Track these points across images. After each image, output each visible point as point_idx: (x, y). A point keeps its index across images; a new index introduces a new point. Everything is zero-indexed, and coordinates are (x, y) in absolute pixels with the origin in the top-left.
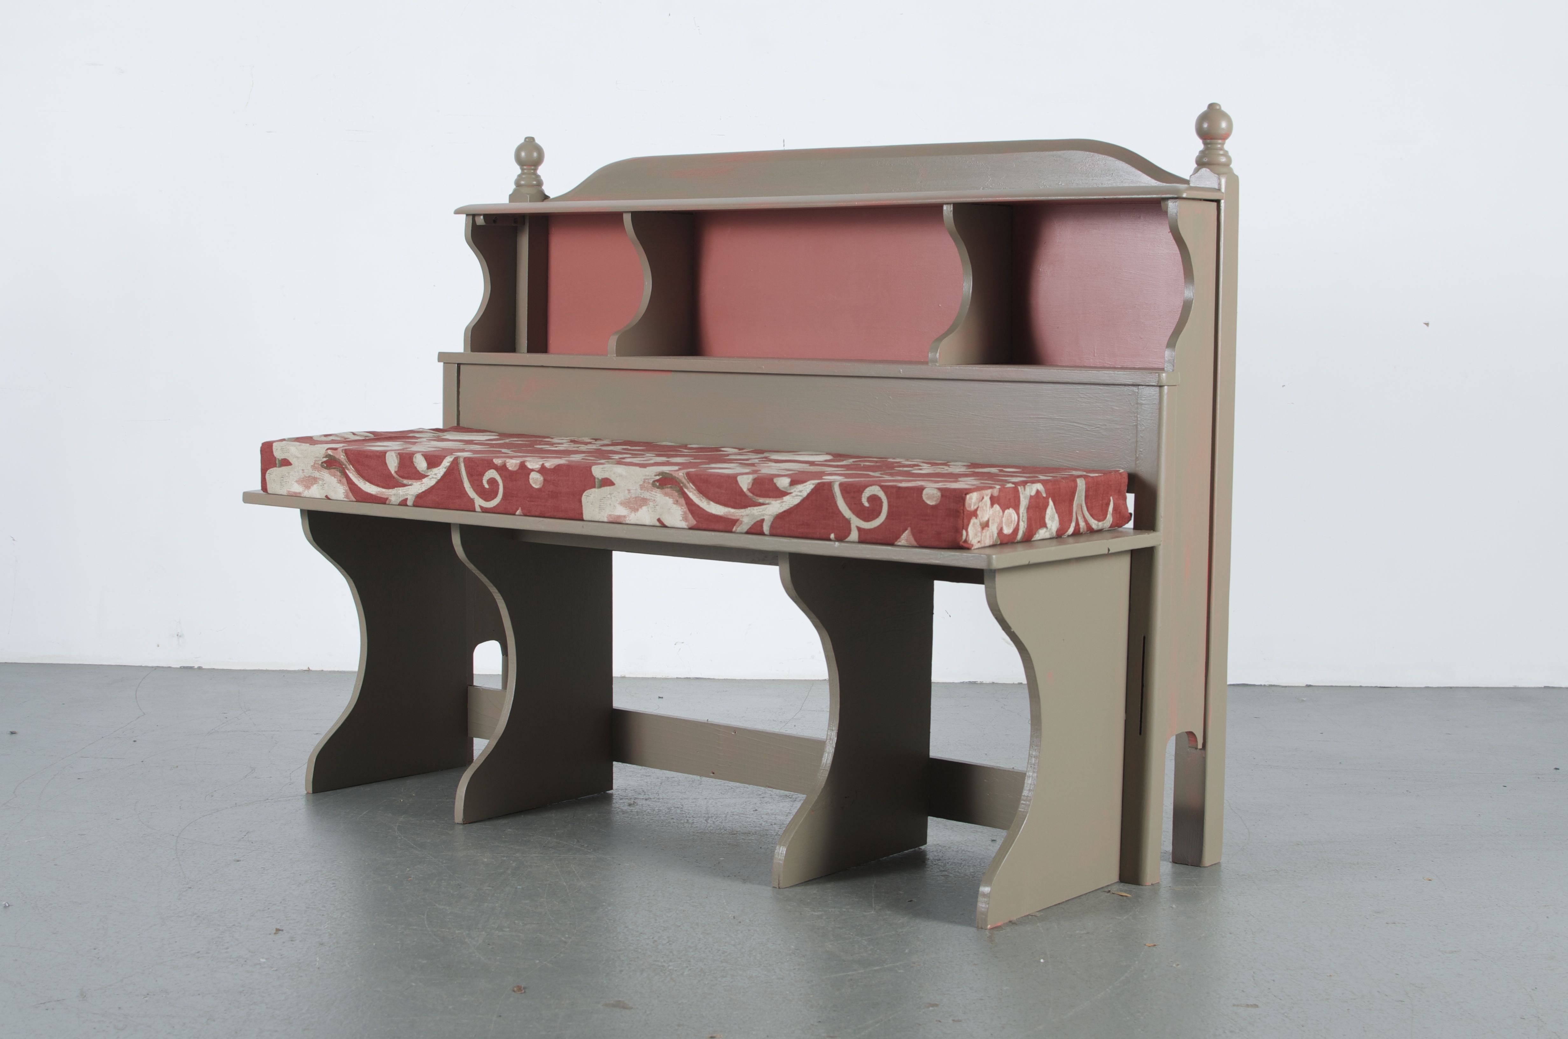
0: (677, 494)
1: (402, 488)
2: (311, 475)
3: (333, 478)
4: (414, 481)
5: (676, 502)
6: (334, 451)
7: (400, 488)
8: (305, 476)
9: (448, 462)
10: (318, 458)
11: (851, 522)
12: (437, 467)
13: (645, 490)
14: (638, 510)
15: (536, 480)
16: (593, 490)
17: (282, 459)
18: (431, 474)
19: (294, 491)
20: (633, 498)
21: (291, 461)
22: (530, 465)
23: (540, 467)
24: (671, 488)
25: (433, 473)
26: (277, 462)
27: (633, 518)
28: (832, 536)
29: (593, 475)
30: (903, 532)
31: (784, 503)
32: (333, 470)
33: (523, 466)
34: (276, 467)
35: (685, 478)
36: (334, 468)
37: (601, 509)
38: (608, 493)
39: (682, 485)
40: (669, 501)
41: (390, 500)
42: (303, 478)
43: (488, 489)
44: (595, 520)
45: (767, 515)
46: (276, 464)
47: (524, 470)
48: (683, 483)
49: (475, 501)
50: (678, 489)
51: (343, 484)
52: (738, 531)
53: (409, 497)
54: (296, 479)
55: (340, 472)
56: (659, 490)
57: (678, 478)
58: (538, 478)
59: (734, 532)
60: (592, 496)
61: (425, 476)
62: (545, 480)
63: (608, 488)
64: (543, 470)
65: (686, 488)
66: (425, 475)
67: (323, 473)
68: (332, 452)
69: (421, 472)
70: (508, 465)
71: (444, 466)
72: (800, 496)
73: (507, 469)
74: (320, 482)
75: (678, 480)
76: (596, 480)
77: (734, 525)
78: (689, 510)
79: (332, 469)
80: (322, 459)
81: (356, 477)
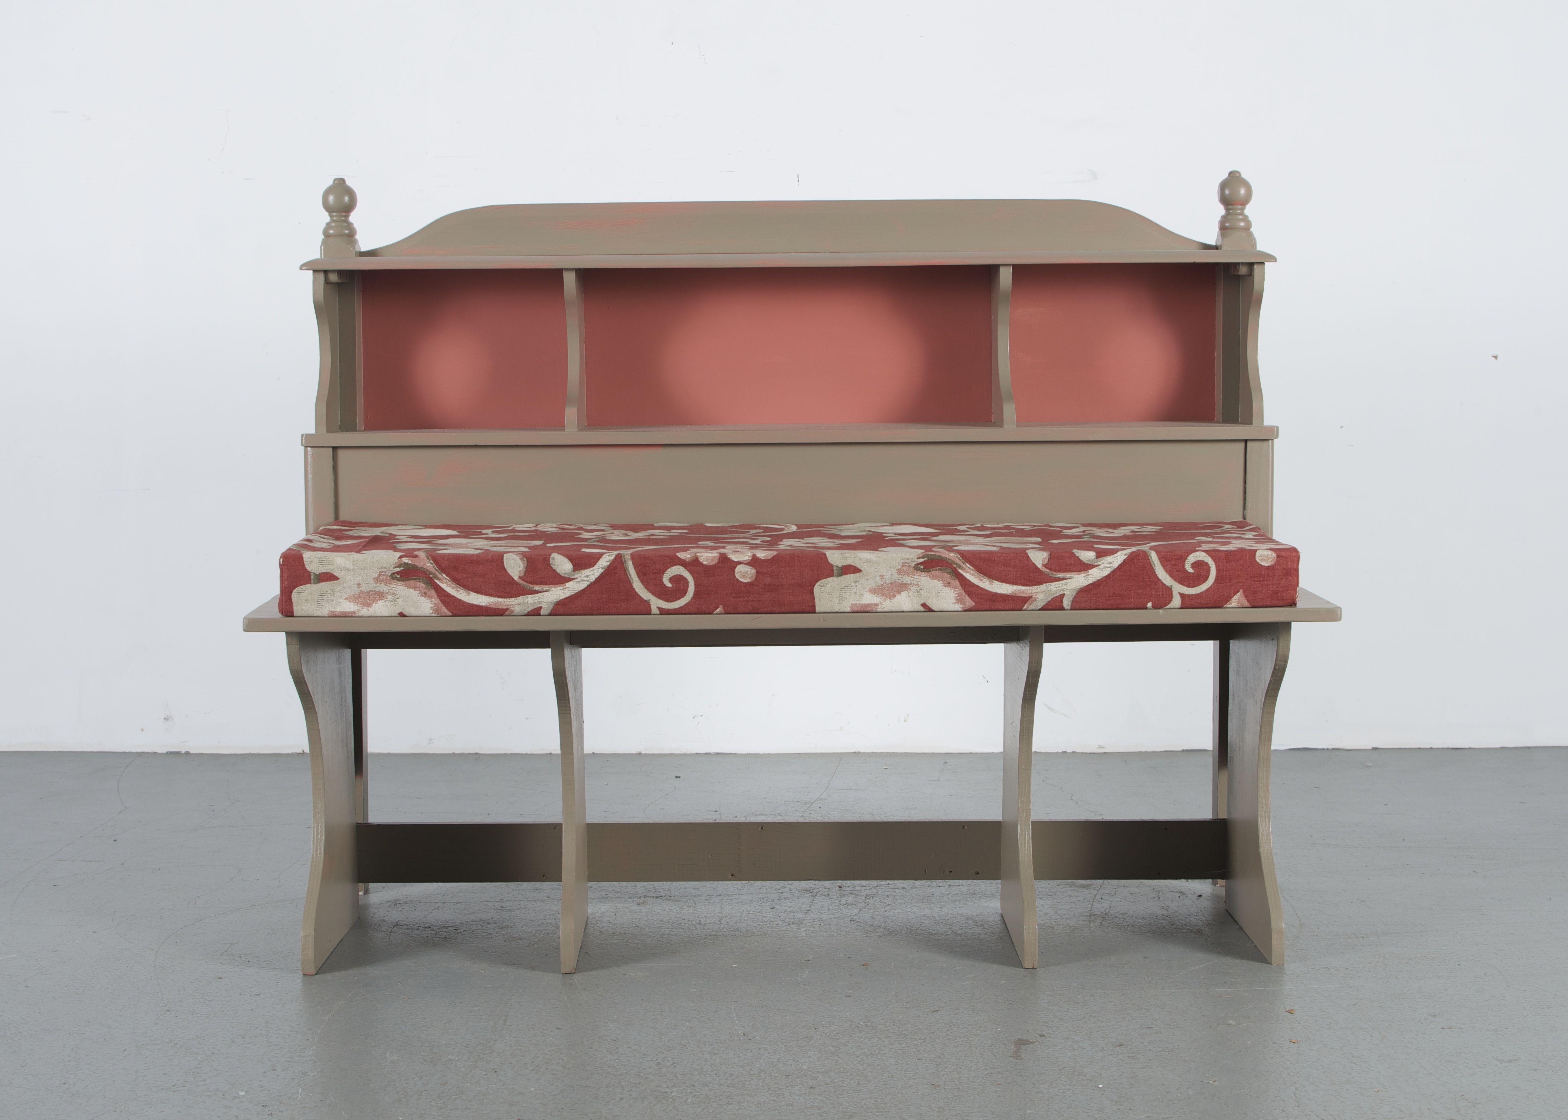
0: (948, 576)
1: (532, 596)
2: (374, 589)
3: (412, 591)
4: (552, 586)
5: (949, 584)
6: (414, 559)
7: (529, 596)
8: (362, 591)
9: (606, 562)
10: (385, 568)
11: (1173, 589)
12: (590, 568)
13: (904, 574)
14: (894, 596)
15: (744, 574)
16: (830, 579)
17: (320, 574)
18: (580, 576)
19: (342, 610)
20: (888, 584)
21: (336, 574)
22: (734, 558)
23: (751, 558)
24: (939, 570)
25: (584, 575)
26: (312, 577)
27: (887, 605)
28: (1150, 605)
29: (829, 563)
30: (1235, 594)
31: (1090, 576)
32: (412, 582)
33: (724, 558)
34: (310, 583)
35: (959, 559)
36: (415, 579)
37: (841, 598)
38: (852, 581)
39: (955, 566)
40: (939, 584)
41: (512, 611)
42: (359, 594)
43: (670, 587)
44: (832, 611)
45: (1067, 590)
46: (310, 580)
47: (726, 564)
48: (956, 564)
49: (651, 603)
50: (950, 570)
51: (430, 597)
52: (1030, 608)
53: (544, 605)
54: (345, 596)
55: (424, 584)
56: (924, 573)
57: (949, 559)
58: (747, 571)
59: (1024, 610)
60: (828, 586)
61: (570, 580)
62: (758, 573)
63: (852, 575)
64: (754, 562)
65: (960, 569)
66: (569, 578)
67: (395, 586)
68: (409, 560)
69: (563, 575)
70: (701, 560)
71: (601, 566)
72: (1110, 567)
73: (701, 564)
74: (390, 597)
75: (950, 561)
76: (835, 568)
77: (1025, 603)
78: (965, 591)
79: (410, 580)
80: (393, 569)
81: (453, 588)
